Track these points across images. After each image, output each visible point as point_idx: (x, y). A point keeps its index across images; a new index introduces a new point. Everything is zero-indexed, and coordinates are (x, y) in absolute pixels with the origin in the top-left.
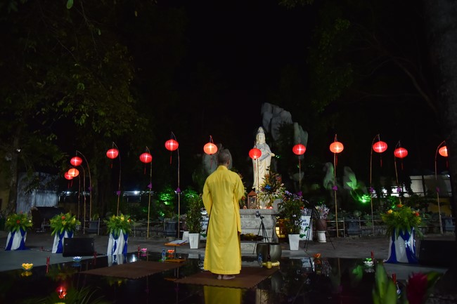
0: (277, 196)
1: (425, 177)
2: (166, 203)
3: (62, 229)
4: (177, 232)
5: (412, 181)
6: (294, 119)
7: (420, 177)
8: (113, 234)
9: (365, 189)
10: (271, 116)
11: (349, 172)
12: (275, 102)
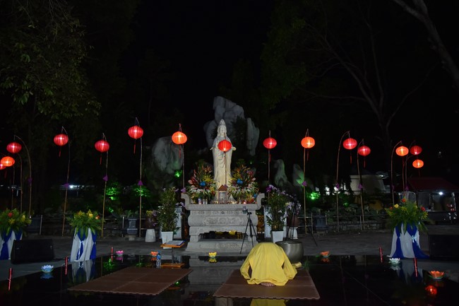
0: (249, 190)
1: (363, 176)
2: (112, 198)
3: (9, 229)
4: (139, 230)
5: (352, 180)
6: (247, 115)
7: (359, 177)
8: (79, 234)
9: (312, 186)
10: (223, 110)
11: (299, 169)
12: (226, 96)
